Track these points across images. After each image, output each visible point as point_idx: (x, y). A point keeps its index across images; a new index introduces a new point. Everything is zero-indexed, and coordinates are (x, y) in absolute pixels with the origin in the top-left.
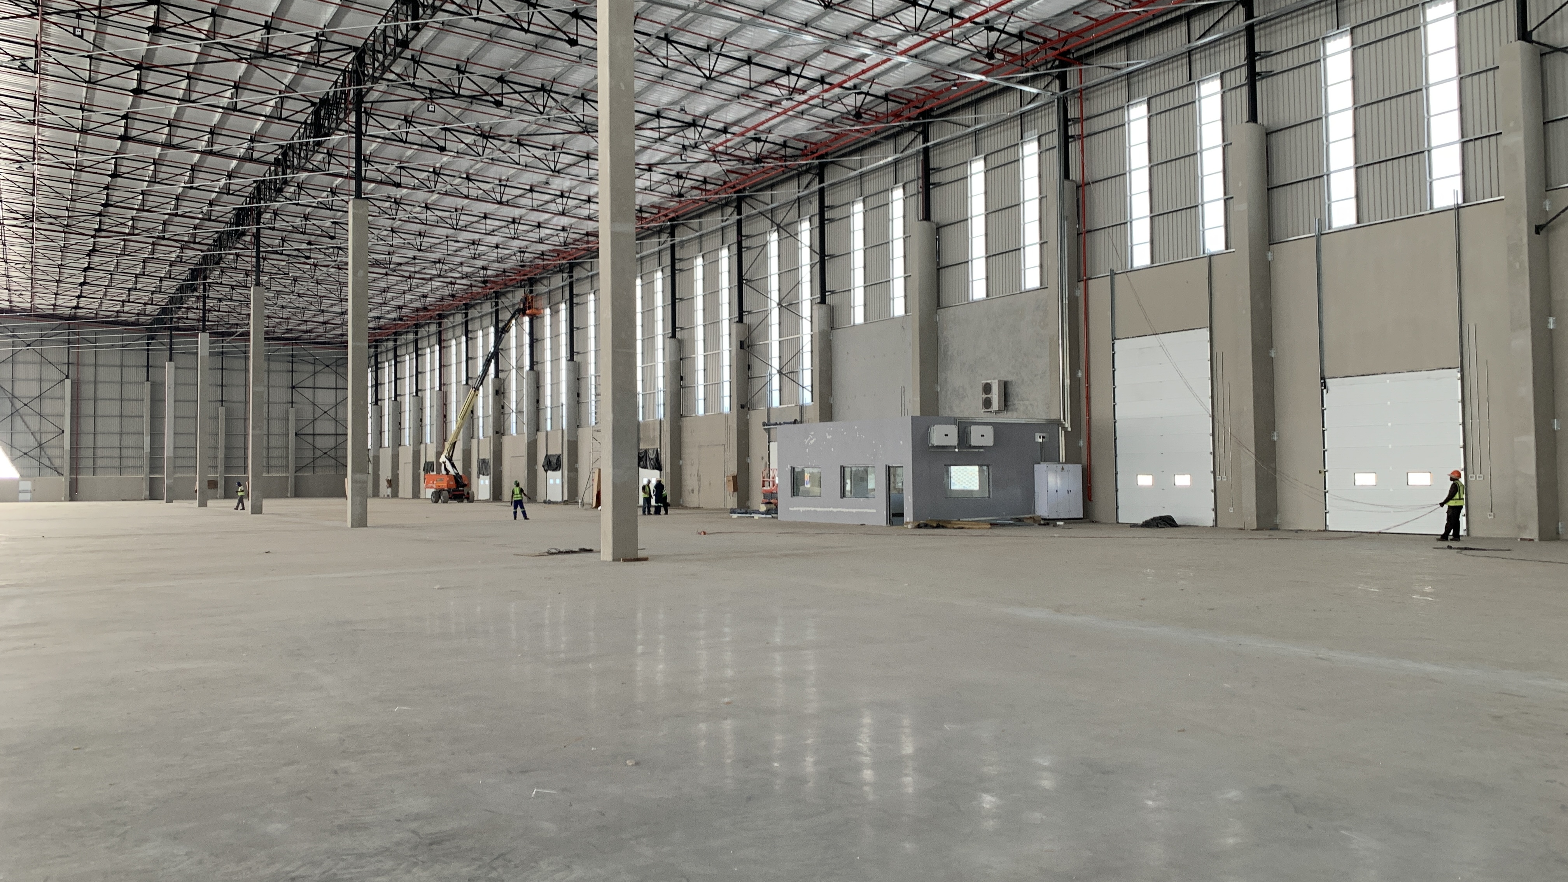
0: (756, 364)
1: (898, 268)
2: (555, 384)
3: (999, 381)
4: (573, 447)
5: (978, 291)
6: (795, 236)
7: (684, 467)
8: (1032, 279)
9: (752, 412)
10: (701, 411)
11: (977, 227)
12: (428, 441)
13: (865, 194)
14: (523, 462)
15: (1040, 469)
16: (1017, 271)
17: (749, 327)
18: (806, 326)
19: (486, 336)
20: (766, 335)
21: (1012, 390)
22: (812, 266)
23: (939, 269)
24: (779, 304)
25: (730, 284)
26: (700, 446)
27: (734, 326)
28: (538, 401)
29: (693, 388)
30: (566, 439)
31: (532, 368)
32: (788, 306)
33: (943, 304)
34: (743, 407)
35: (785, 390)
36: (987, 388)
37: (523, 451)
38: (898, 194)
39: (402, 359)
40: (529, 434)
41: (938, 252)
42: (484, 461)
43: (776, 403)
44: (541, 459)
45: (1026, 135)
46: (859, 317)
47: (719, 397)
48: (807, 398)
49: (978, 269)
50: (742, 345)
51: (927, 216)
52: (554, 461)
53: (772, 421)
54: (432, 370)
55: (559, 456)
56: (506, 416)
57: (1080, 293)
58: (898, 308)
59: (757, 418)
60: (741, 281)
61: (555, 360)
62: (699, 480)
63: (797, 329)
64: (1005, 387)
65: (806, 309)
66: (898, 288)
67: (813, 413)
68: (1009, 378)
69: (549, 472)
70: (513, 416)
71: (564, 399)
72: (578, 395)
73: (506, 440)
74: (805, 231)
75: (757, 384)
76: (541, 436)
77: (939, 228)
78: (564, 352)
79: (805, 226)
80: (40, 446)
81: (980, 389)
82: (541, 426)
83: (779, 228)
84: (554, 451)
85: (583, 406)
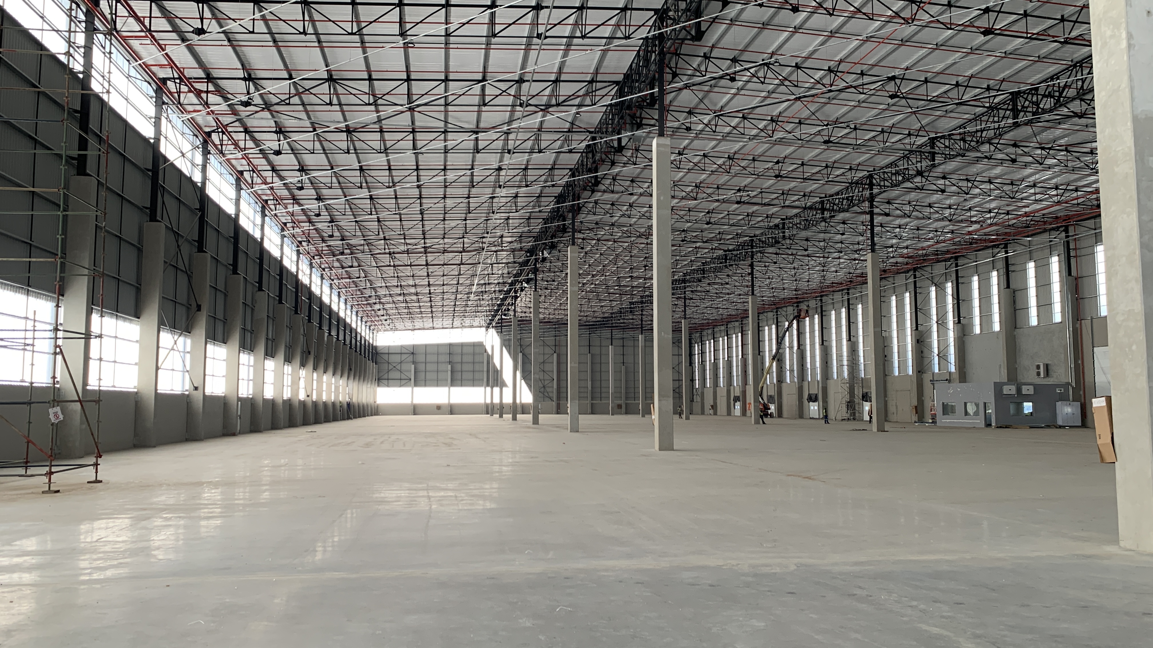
0: (925, 350)
1: (996, 308)
2: (813, 357)
3: (1044, 364)
4: (825, 390)
5: (1034, 321)
6: (944, 290)
7: (888, 402)
8: (1057, 318)
9: (924, 375)
10: (897, 374)
11: (1032, 292)
12: (735, 385)
13: (980, 271)
14: (795, 397)
15: (1059, 404)
16: (1051, 313)
17: (921, 332)
18: (951, 334)
19: (770, 330)
20: (930, 336)
21: (1049, 367)
22: (953, 305)
23: (1015, 310)
24: (937, 322)
25: (911, 310)
26: (897, 391)
27: (914, 332)
28: (802, 365)
29: (892, 363)
30: (820, 385)
31: (799, 348)
32: (942, 323)
33: (1018, 326)
34: (919, 372)
35: (941, 364)
36: (1038, 367)
37: (794, 390)
38: (995, 274)
39: (717, 339)
40: (798, 382)
41: (1014, 302)
42: (771, 396)
43: (936, 370)
44: (806, 396)
45: (1053, 253)
46: (977, 330)
47: (906, 367)
48: (953, 369)
49: (1033, 312)
50: (918, 341)
51: (1008, 287)
52: (813, 397)
53: (935, 379)
54: (737, 347)
55: (816, 395)
56: (784, 373)
57: (1078, 326)
58: (997, 327)
59: (927, 378)
60: (916, 310)
61: (812, 344)
62: (897, 408)
63: (946, 335)
64: (1047, 367)
65: (951, 325)
66: (996, 318)
67: (956, 377)
68: (1049, 362)
69: (811, 403)
70: (788, 372)
71: (818, 364)
72: (827, 363)
73: (784, 385)
74: (949, 287)
75: (926, 362)
76: (805, 384)
77: (1014, 292)
78: (817, 340)
79: (949, 285)
80: (544, 387)
81: (1035, 367)
82: (805, 379)
83: (936, 285)
84: (813, 391)
85: (829, 369)
